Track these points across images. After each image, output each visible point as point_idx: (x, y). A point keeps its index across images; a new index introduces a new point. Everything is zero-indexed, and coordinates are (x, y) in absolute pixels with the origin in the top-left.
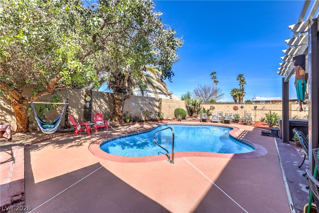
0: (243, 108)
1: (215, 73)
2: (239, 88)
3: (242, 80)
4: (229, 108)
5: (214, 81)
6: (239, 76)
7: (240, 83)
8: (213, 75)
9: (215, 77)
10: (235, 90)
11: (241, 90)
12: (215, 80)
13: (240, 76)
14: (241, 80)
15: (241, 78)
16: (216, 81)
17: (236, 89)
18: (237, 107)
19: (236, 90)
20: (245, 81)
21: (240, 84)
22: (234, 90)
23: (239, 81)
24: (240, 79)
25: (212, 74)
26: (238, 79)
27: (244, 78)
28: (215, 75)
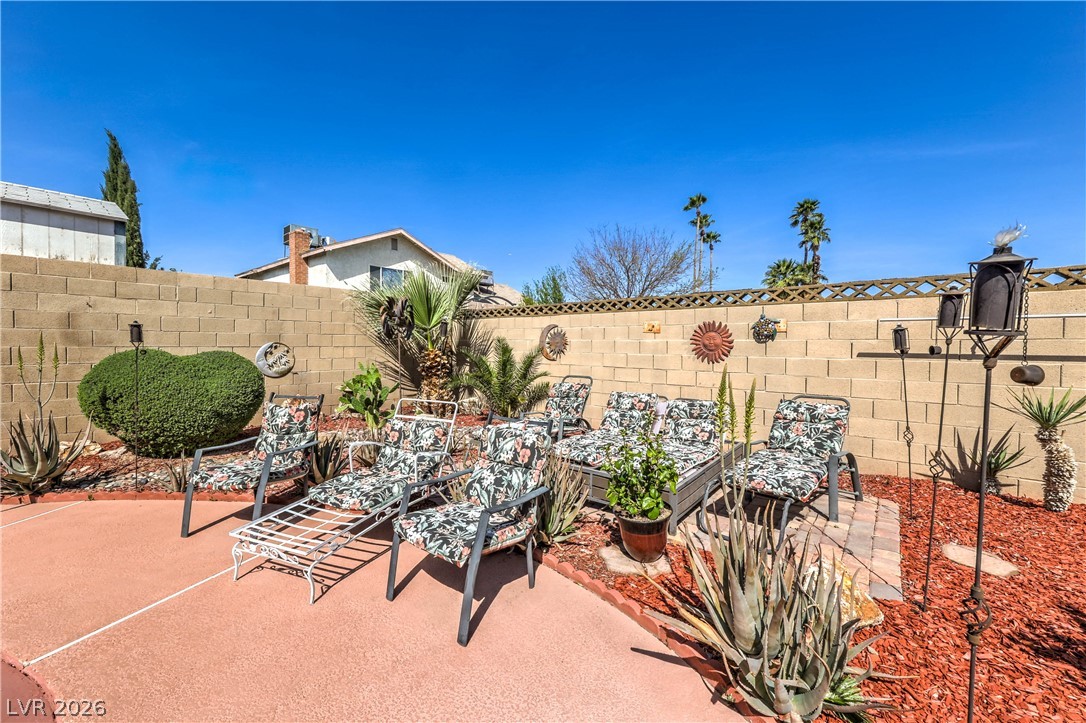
0: (771, 337)
1: (704, 200)
2: (800, 260)
3: (812, 225)
4: (660, 339)
5: (702, 234)
6: (802, 206)
7: (802, 238)
8: (694, 210)
9: (705, 217)
10: (783, 269)
11: (809, 267)
12: (706, 230)
13: (805, 208)
14: (808, 223)
15: (808, 219)
16: (708, 236)
17: (786, 264)
18: (722, 330)
19: (788, 267)
20: (824, 228)
21: (804, 242)
22: (779, 267)
23: (799, 228)
24: (805, 220)
25: (693, 203)
26: (795, 223)
27: (820, 215)
28: (703, 209)
